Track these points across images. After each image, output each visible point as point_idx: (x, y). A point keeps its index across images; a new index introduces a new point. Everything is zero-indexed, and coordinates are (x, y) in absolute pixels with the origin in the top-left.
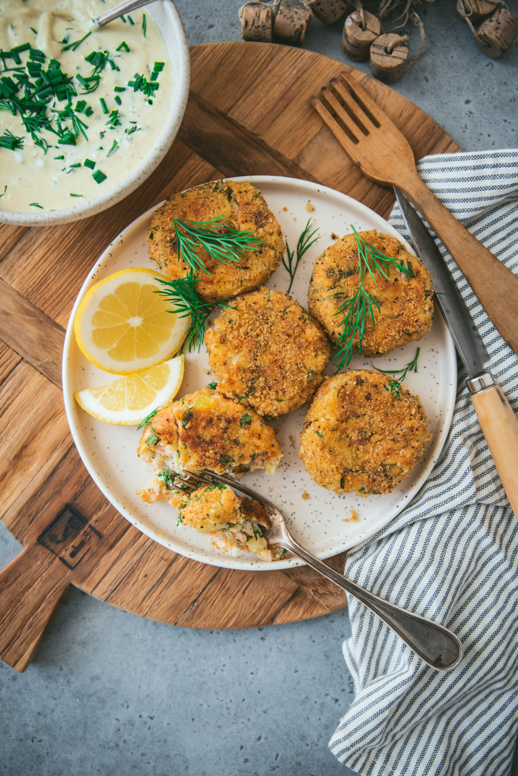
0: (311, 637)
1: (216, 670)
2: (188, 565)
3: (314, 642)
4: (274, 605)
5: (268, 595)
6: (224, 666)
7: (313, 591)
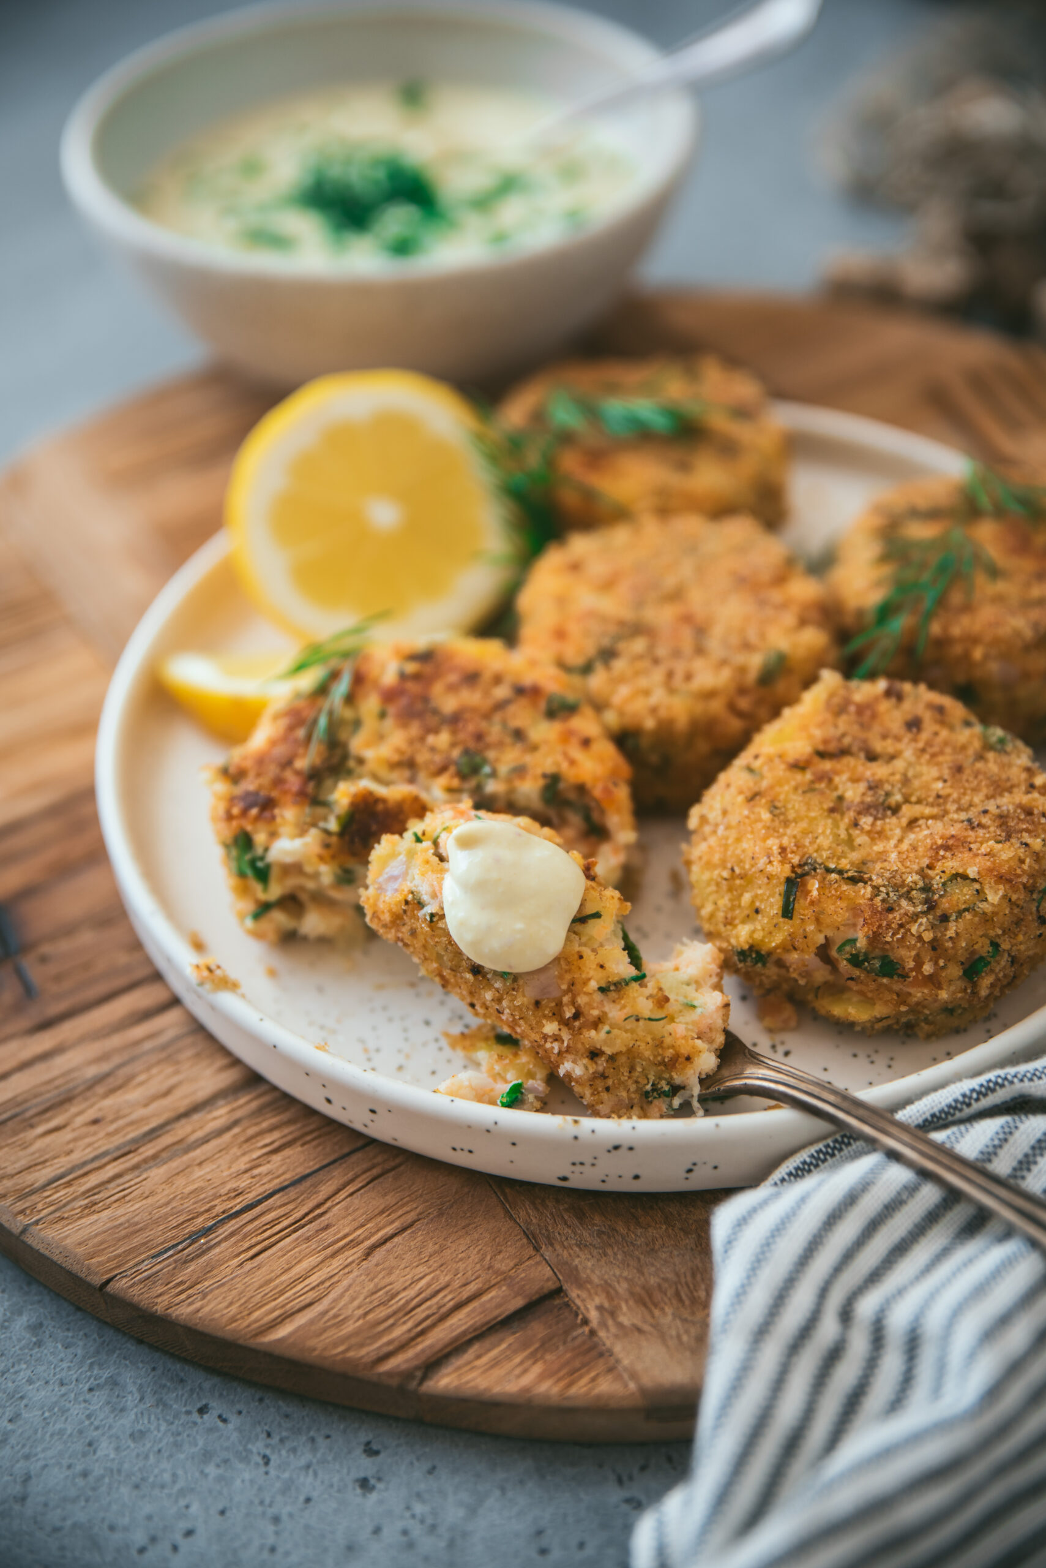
0: (540, 1533)
1: (153, 1539)
2: (236, 1130)
3: (543, 1552)
4: (453, 1320)
5: (444, 1279)
6: (189, 1533)
7: (600, 1308)
